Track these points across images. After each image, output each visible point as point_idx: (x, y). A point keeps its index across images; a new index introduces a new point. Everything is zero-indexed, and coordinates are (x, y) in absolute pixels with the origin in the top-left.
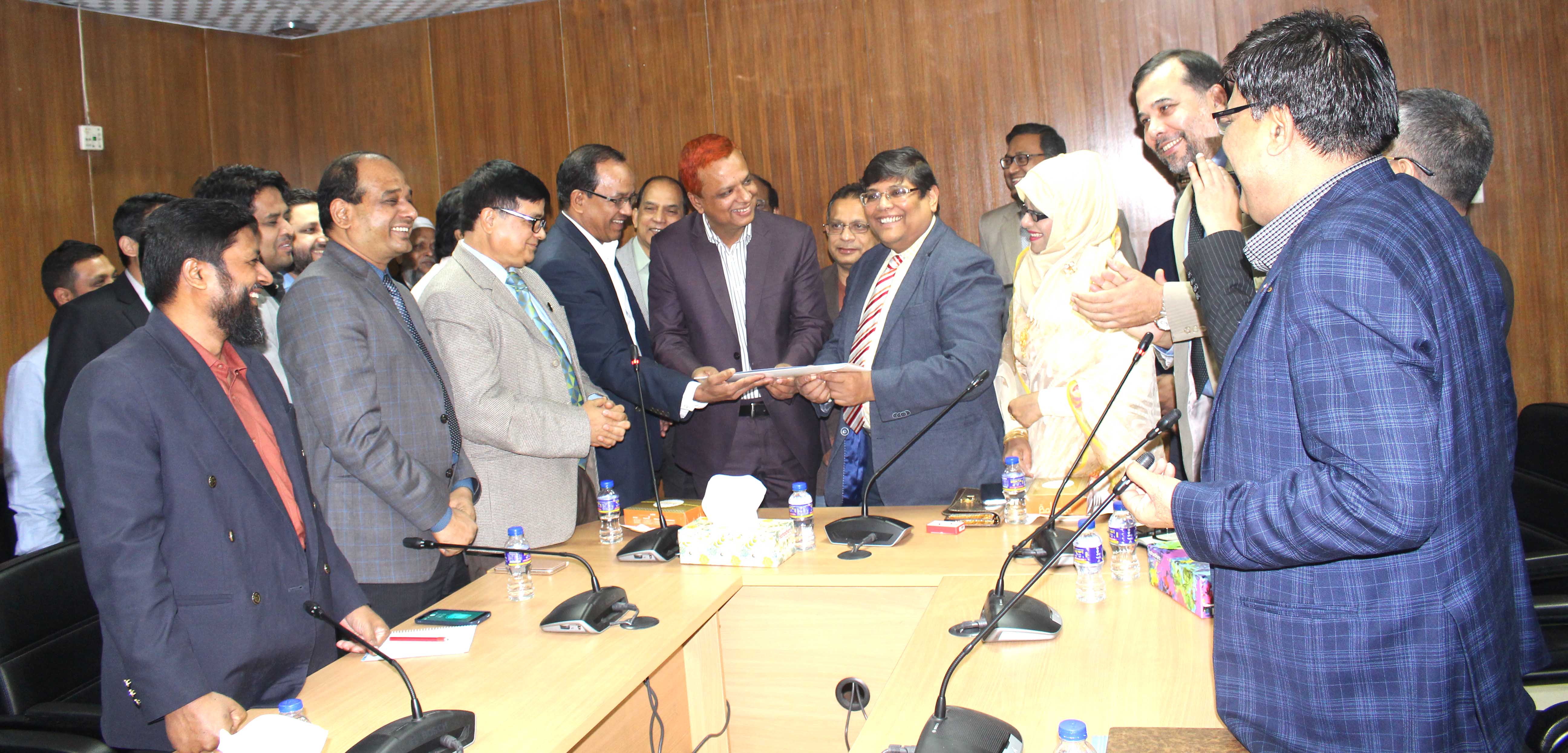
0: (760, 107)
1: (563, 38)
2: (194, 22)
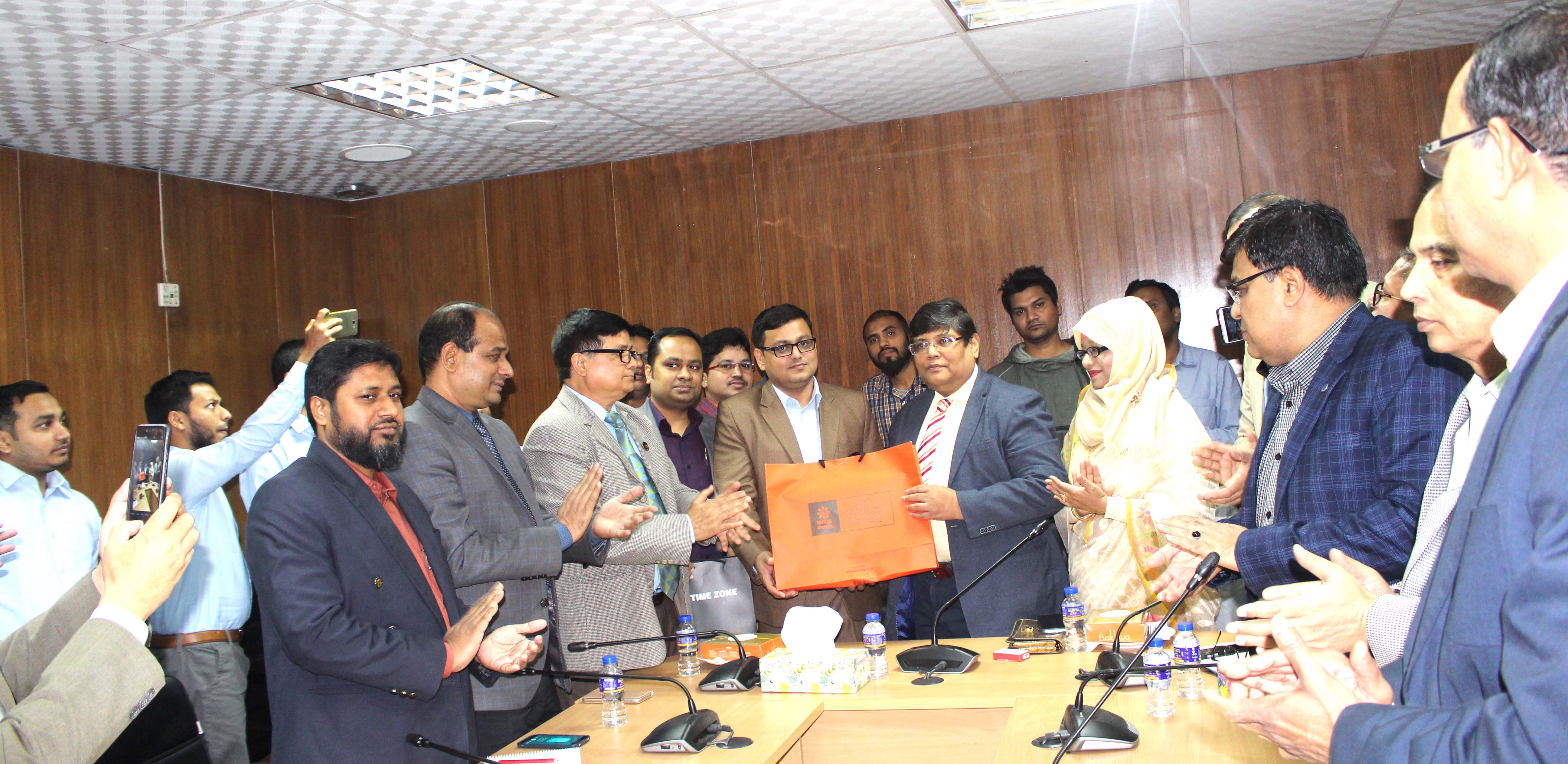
0: (807, 265)
1: (615, 200)
2: (262, 185)
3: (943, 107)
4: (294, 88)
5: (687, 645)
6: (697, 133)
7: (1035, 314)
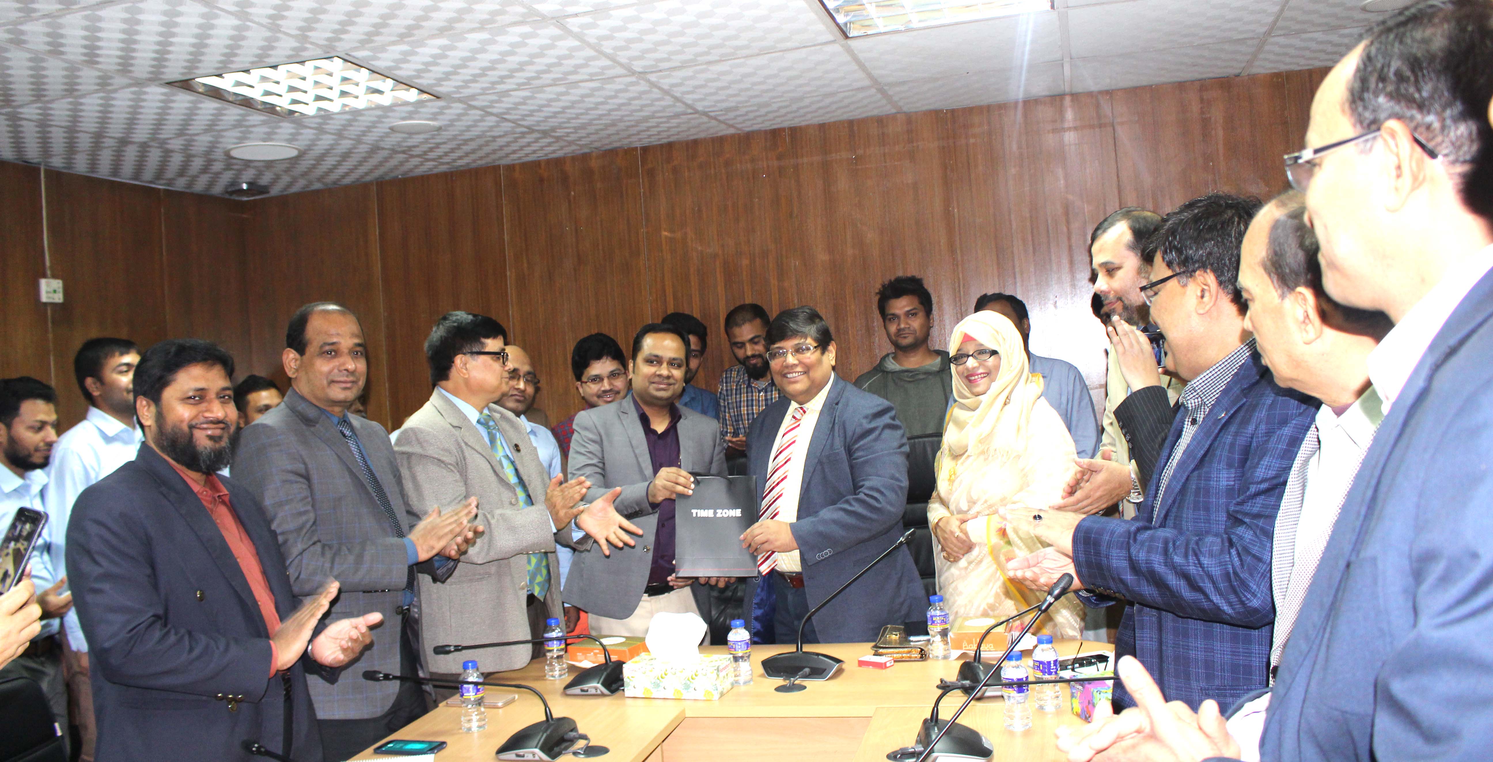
0: (692, 270)
1: (505, 202)
2: (151, 182)
3: (828, 116)
4: (168, 83)
5: (555, 648)
6: (585, 137)
7: (907, 323)
